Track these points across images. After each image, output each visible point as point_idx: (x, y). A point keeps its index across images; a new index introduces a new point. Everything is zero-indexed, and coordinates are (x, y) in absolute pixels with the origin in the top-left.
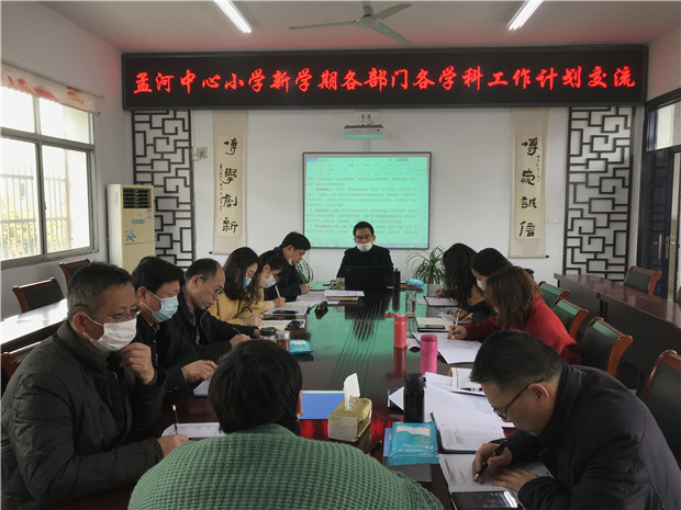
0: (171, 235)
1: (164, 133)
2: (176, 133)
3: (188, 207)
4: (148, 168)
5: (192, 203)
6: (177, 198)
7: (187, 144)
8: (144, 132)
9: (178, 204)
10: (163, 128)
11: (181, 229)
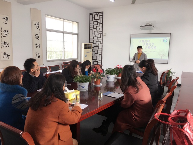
0: (97, 56)
1: (96, 30)
2: (99, 30)
3: (101, 49)
4: (92, 39)
5: (102, 48)
6: (99, 47)
7: (101, 33)
8: (92, 30)
9: (99, 48)
10: (96, 29)
11: (99, 55)
